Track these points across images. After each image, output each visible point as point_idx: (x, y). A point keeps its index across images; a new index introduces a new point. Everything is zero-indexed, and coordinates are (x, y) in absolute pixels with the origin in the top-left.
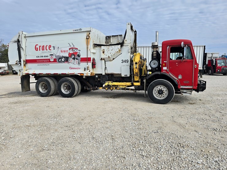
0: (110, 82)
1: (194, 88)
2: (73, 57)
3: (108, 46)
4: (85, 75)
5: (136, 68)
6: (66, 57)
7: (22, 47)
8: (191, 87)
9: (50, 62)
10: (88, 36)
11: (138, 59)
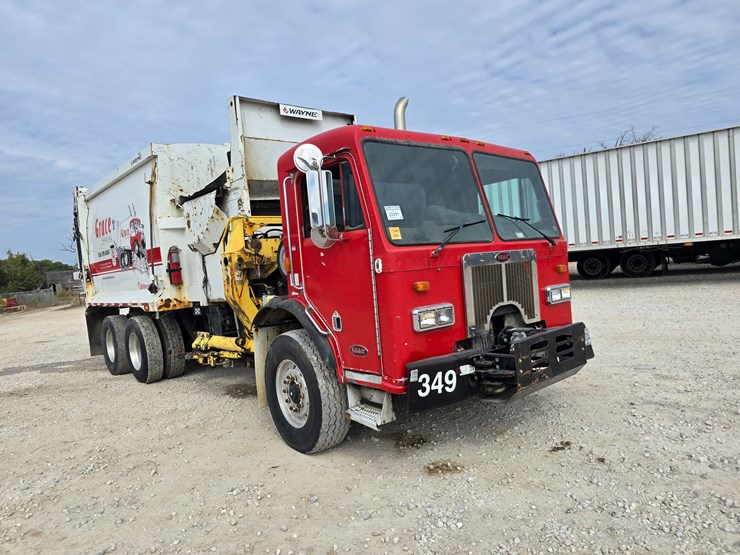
0: (205, 334)
1: (386, 384)
2: (137, 247)
3: (193, 201)
4: (151, 310)
5: (228, 283)
6: (129, 252)
7: (80, 231)
8: (377, 380)
9: (113, 268)
10: (154, 175)
11: (236, 243)
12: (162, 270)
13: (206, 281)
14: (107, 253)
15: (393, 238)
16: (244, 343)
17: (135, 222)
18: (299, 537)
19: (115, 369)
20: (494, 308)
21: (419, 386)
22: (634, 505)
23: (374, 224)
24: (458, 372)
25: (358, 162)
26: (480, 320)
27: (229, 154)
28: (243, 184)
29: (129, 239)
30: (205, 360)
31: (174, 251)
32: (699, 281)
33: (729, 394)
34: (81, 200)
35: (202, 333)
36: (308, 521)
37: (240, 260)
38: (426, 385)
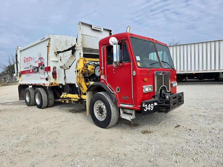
0: (65, 93)
1: (135, 107)
2: (41, 66)
3: (63, 53)
4: (46, 86)
5: (78, 78)
6: (38, 68)
7: (18, 60)
8: (131, 106)
9: (30, 72)
10: (49, 44)
11: (81, 66)
12: (50, 74)
13: (65, 77)
14: (28, 68)
15: (138, 65)
16: (81, 96)
17: (41, 58)
18: (113, 150)
19: (29, 104)
20: (161, 87)
21: (144, 108)
22: (204, 141)
23: (133, 61)
24: (154, 104)
25: (129, 43)
26: (158, 90)
27: (77, 39)
28: (81, 48)
29: (38, 64)
30: (65, 101)
31: (55, 68)
32: (196, 84)
33: (217, 113)
34: (19, 51)
35: (64, 93)
36: (114, 146)
37: (82, 71)
38: (146, 108)
